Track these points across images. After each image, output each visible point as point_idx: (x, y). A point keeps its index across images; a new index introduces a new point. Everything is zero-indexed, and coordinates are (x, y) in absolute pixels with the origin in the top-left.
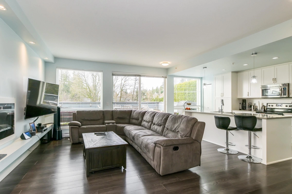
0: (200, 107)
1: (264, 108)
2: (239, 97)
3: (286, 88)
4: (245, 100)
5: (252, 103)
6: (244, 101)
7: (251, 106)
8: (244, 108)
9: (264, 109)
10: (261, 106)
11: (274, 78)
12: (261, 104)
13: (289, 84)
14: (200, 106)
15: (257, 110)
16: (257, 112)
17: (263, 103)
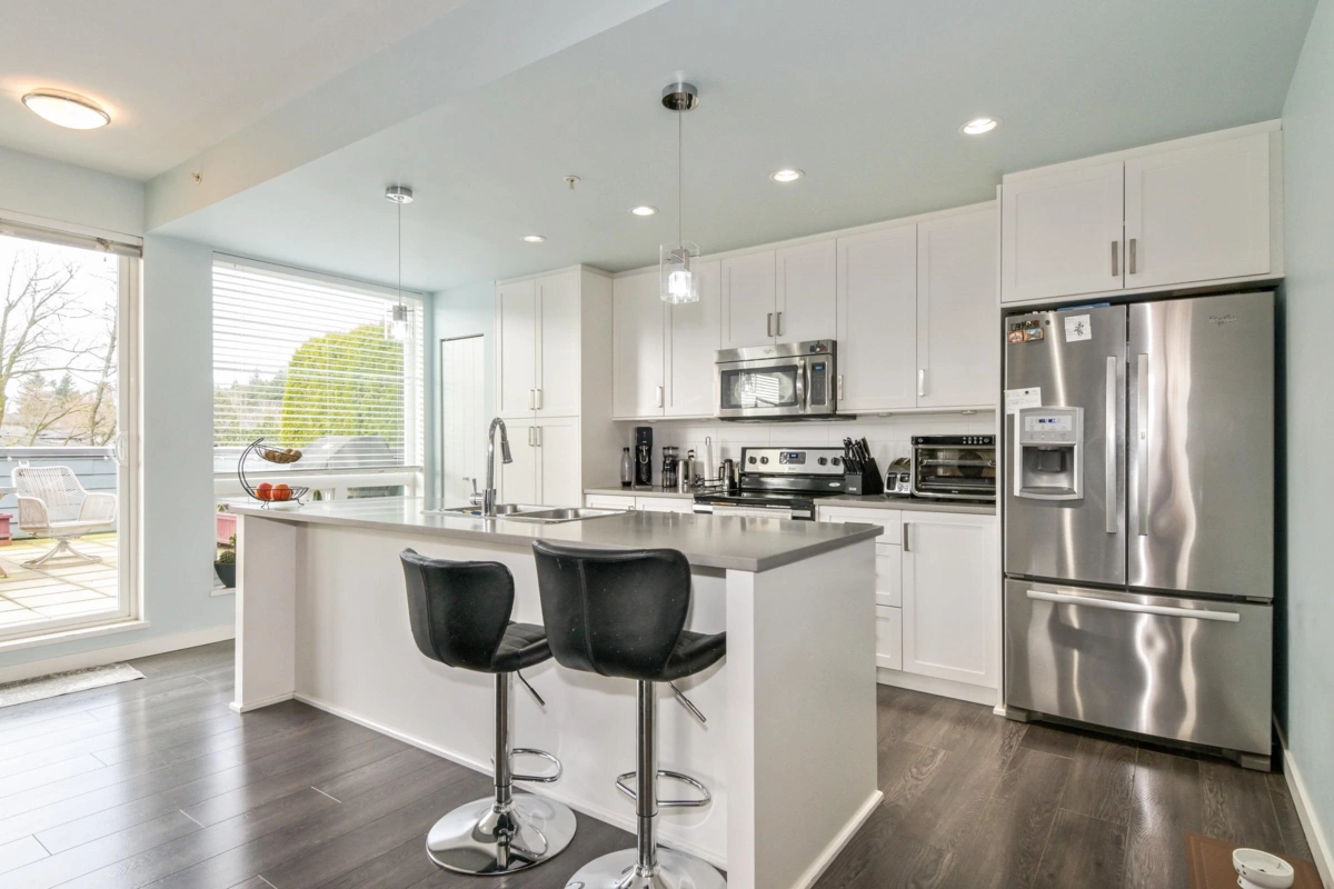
0: (420, 477)
1: (732, 472)
2: (622, 414)
3: (823, 365)
4: (649, 430)
5: (680, 446)
6: (644, 434)
7: (673, 466)
8: (644, 478)
9: (732, 479)
10: (717, 463)
11: (773, 312)
12: (719, 454)
13: (834, 344)
14: (421, 470)
15: (700, 483)
16: (700, 499)
17: (724, 445)
